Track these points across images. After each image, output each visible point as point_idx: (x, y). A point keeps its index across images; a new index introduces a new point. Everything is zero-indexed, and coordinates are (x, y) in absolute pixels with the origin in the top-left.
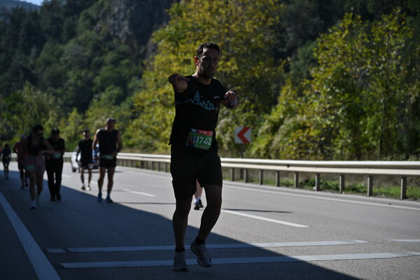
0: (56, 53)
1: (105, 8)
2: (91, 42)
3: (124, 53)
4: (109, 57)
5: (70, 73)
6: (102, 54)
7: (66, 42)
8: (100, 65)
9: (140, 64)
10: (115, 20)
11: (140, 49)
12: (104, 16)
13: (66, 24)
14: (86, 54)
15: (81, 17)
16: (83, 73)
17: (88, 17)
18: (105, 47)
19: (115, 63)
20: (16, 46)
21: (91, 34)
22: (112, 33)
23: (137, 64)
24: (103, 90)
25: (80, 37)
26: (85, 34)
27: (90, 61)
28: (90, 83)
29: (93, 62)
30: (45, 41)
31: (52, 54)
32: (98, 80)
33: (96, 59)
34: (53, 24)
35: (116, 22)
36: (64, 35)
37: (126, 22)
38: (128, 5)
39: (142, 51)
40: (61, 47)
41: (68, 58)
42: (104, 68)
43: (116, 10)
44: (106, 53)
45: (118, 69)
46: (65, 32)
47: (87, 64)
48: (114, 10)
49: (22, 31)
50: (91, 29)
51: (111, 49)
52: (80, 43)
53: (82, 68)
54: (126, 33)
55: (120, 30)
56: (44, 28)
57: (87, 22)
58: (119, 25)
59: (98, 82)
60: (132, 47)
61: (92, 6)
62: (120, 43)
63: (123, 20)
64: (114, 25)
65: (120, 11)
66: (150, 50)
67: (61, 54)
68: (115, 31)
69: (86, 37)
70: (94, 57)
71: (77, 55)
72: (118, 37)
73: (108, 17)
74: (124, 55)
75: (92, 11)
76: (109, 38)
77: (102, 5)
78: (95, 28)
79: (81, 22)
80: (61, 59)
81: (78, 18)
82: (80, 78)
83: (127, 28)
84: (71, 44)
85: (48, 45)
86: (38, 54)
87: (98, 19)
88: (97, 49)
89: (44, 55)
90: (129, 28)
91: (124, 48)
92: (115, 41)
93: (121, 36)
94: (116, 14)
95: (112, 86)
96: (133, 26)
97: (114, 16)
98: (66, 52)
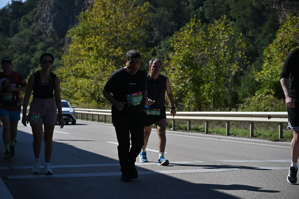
0: (6, 43)
1: (37, 15)
2: (28, 36)
3: (49, 43)
4: (40, 45)
5: (15, 56)
6: (35, 44)
7: (12, 36)
8: (34, 51)
9: (60, 50)
10: (43, 22)
11: (60, 41)
12: (37, 19)
13: (12, 24)
14: (26, 43)
15: (22, 20)
16: (24, 56)
18: (37, 39)
19: (44, 49)
21: (29, 31)
22: (42, 31)
23: (58, 50)
24: (36, 66)
25: (22, 33)
26: (24, 31)
27: (28, 48)
28: (29, 62)
29: (30, 49)
31: (3, 43)
33: (32, 47)
34: (3, 24)
35: (44, 23)
36: (11, 32)
37: (51, 24)
38: (52, 12)
39: (61, 42)
40: (9, 39)
41: (13, 46)
42: (37, 53)
44: (38, 43)
46: (11, 30)
47: (26, 50)
48: (43, 16)
50: (28, 28)
51: (41, 40)
52: (21, 37)
53: (23, 52)
54: (51, 31)
55: (47, 29)
57: (25, 23)
58: (46, 25)
59: (33, 61)
60: (54, 39)
61: (29, 13)
62: (47, 37)
63: (49, 22)
64: (43, 25)
65: (47, 16)
66: (66, 42)
67: (9, 43)
68: (44, 29)
69: (25, 33)
70: (30, 45)
71: (20, 44)
72: (45, 33)
73: (39, 20)
74: (50, 45)
75: (29, 16)
76: (40, 33)
77: (35, 12)
78: (31, 27)
79: (22, 23)
80: (9, 47)
81: (20, 21)
82: (22, 59)
83: (51, 27)
84: (16, 36)
87: (33, 21)
88: (32, 40)
90: (53, 27)
91: (50, 40)
92: (44, 35)
93: (47, 32)
94: (44, 18)
96: (53, 25)
97: (43, 19)
98: (12, 42)
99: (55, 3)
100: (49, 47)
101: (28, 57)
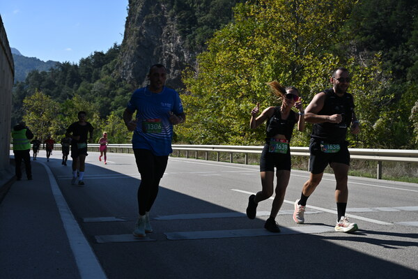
0: (89, 87)
2: (109, 82)
3: (128, 89)
4: (120, 91)
5: (97, 99)
6: (115, 89)
7: (95, 81)
8: (114, 95)
10: (123, 70)
12: (118, 67)
13: (94, 72)
14: (107, 88)
15: (103, 69)
16: (105, 99)
17: (107, 69)
18: (117, 85)
19: (124, 94)
20: (64, 84)
22: (122, 77)
24: (116, 108)
25: (103, 79)
26: (105, 77)
27: (108, 92)
28: (108, 105)
29: (110, 93)
30: (82, 81)
31: (86, 88)
32: (113, 103)
34: (86, 72)
36: (93, 78)
37: (131, 71)
38: (132, 61)
40: (92, 84)
41: (95, 90)
42: (116, 97)
43: (125, 64)
44: (118, 89)
45: (126, 98)
47: (107, 94)
48: (123, 64)
49: (68, 76)
50: (109, 75)
51: (121, 86)
52: (103, 82)
53: (105, 96)
54: (130, 78)
55: (127, 76)
56: (81, 74)
57: (107, 72)
58: (126, 73)
60: (133, 85)
62: (127, 83)
63: (128, 70)
64: (123, 73)
65: (127, 64)
67: (91, 88)
68: (124, 76)
69: (106, 79)
70: (111, 90)
71: (101, 89)
72: (125, 80)
73: (120, 68)
75: (109, 66)
76: (120, 80)
77: (116, 62)
78: (112, 75)
79: (103, 71)
80: (92, 91)
81: (101, 69)
82: (102, 102)
84: (98, 82)
85: (83, 83)
86: (79, 86)
87: (113, 70)
88: (112, 86)
89: (81, 88)
90: (132, 74)
91: (128, 86)
92: (123, 82)
93: (127, 79)
94: (125, 66)
95: (121, 107)
96: (134, 73)
97: (123, 67)
98: (94, 87)
99: (135, 53)
100: (127, 92)
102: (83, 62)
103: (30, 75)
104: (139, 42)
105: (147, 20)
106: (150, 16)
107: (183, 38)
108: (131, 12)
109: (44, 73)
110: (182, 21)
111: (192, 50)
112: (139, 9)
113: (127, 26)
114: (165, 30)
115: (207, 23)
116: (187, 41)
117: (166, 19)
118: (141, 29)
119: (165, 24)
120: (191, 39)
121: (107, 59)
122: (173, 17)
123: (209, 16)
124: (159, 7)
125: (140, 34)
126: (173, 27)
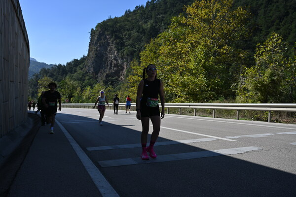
1: (86, 64)
2: (81, 74)
4: (87, 78)
6: (85, 77)
7: (74, 74)
8: (84, 80)
9: (96, 80)
10: (89, 68)
11: (96, 76)
12: (85, 67)
13: (74, 69)
14: (81, 77)
16: (79, 82)
17: (80, 67)
18: (85, 75)
19: (89, 79)
20: (59, 75)
21: (82, 71)
26: (79, 71)
27: (81, 79)
30: (67, 73)
32: (84, 84)
33: (83, 78)
34: (70, 69)
36: (73, 72)
38: (93, 63)
45: (90, 81)
49: (61, 70)
51: (87, 76)
52: (78, 74)
54: (92, 71)
56: (67, 70)
60: (93, 75)
61: (81, 64)
63: (91, 68)
65: (90, 65)
67: (73, 76)
71: (78, 77)
74: (91, 77)
75: (81, 66)
76: (87, 72)
77: (84, 64)
79: (78, 68)
84: (76, 74)
85: (69, 74)
86: (66, 76)
87: (83, 68)
88: (83, 75)
91: (91, 75)
93: (90, 72)
96: (94, 69)
97: (88, 66)
99: (94, 59)
101: (82, 82)
102: (68, 64)
103: (42, 70)
104: (96, 54)
105: (100, 43)
106: (101, 41)
107: (118, 52)
108: (92, 40)
109: (49, 69)
110: (117, 44)
111: (122, 58)
112: (96, 38)
113: (90, 46)
114: (109, 49)
115: (129, 45)
116: (120, 53)
117: (109, 43)
118: (97, 48)
119: (109, 45)
120: (122, 53)
121: (80, 62)
122: (112, 42)
123: (130, 42)
124: (106, 37)
125: (96, 50)
126: (113, 47)
